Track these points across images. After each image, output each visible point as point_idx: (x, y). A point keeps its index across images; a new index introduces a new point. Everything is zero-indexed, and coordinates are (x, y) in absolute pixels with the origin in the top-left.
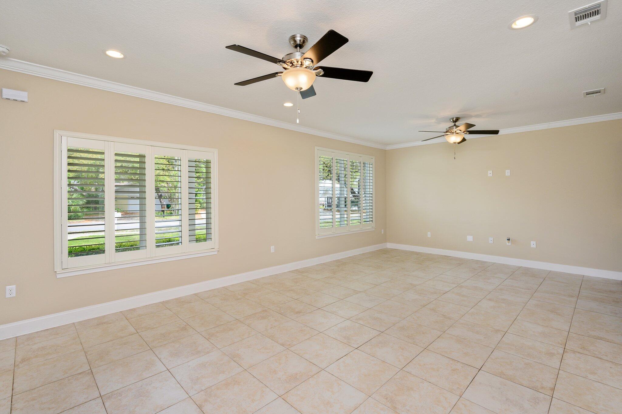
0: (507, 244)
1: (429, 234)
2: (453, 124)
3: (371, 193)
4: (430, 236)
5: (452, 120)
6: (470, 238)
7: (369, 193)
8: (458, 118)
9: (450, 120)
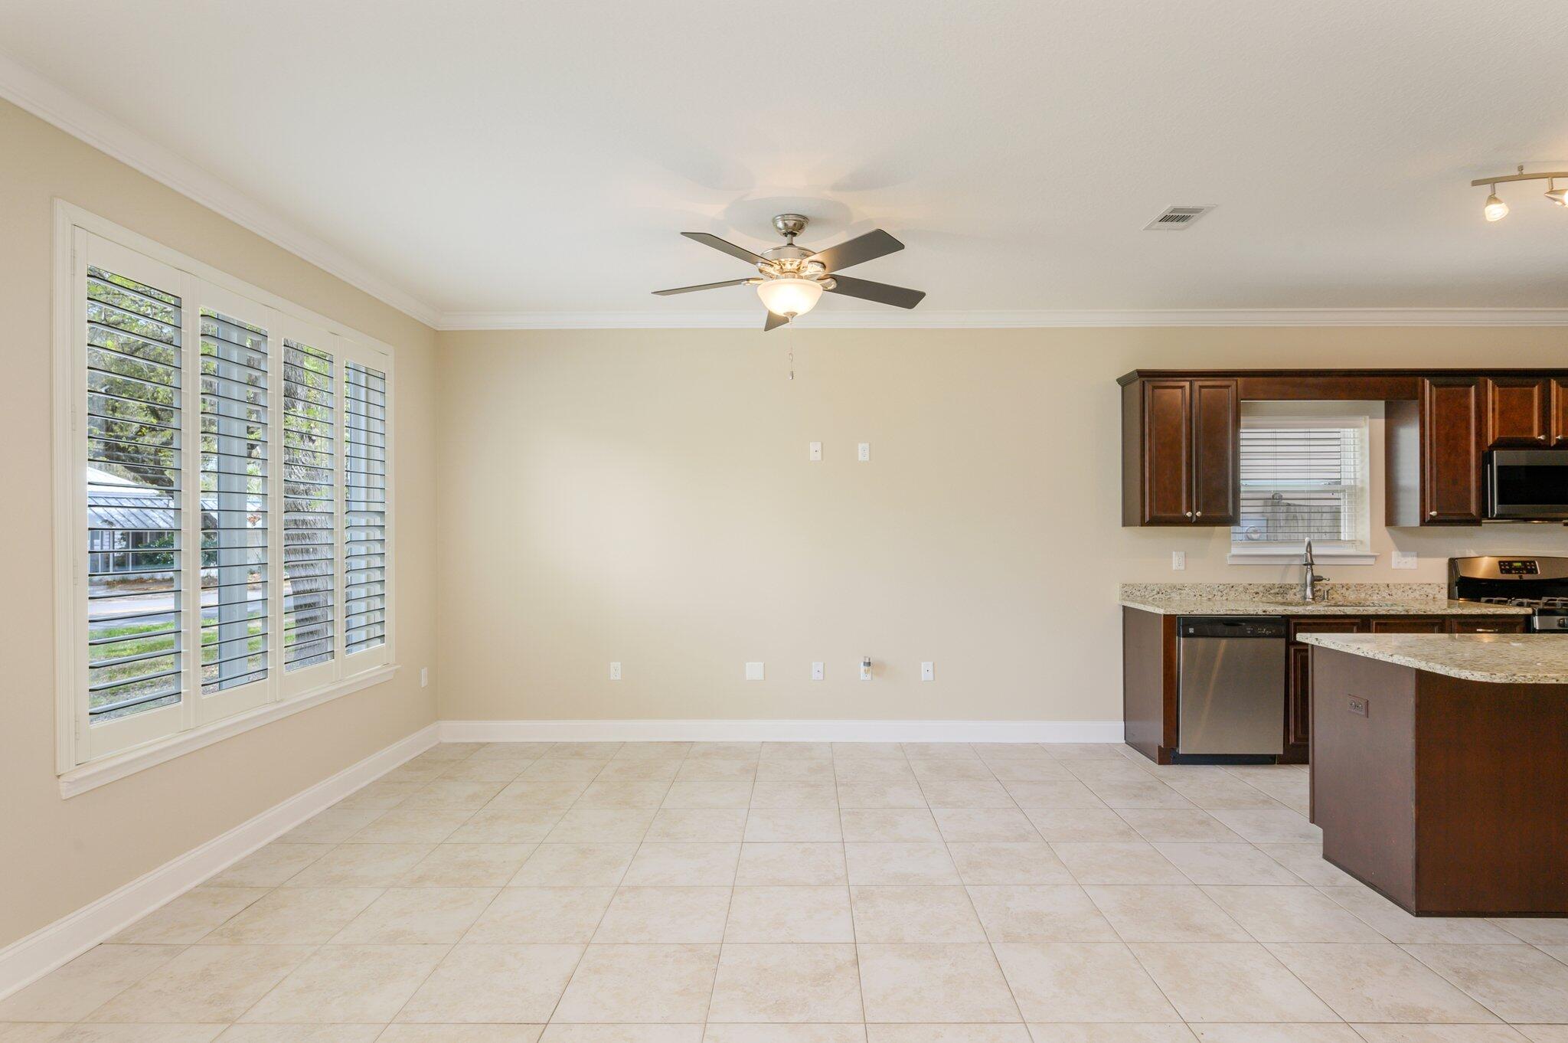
0: (863, 676)
1: (616, 671)
2: (786, 240)
3: (379, 507)
4: (619, 678)
5: (780, 225)
6: (754, 670)
7: (363, 507)
8: (805, 218)
9: (774, 221)
